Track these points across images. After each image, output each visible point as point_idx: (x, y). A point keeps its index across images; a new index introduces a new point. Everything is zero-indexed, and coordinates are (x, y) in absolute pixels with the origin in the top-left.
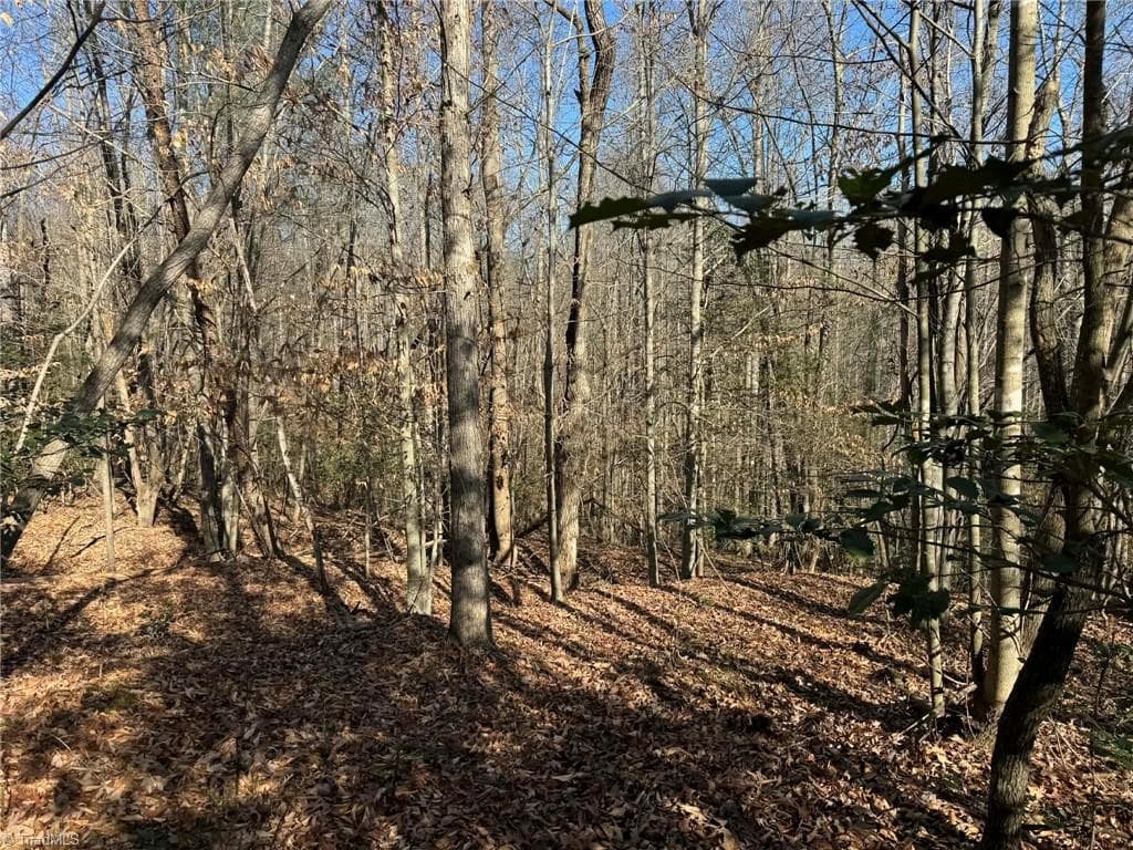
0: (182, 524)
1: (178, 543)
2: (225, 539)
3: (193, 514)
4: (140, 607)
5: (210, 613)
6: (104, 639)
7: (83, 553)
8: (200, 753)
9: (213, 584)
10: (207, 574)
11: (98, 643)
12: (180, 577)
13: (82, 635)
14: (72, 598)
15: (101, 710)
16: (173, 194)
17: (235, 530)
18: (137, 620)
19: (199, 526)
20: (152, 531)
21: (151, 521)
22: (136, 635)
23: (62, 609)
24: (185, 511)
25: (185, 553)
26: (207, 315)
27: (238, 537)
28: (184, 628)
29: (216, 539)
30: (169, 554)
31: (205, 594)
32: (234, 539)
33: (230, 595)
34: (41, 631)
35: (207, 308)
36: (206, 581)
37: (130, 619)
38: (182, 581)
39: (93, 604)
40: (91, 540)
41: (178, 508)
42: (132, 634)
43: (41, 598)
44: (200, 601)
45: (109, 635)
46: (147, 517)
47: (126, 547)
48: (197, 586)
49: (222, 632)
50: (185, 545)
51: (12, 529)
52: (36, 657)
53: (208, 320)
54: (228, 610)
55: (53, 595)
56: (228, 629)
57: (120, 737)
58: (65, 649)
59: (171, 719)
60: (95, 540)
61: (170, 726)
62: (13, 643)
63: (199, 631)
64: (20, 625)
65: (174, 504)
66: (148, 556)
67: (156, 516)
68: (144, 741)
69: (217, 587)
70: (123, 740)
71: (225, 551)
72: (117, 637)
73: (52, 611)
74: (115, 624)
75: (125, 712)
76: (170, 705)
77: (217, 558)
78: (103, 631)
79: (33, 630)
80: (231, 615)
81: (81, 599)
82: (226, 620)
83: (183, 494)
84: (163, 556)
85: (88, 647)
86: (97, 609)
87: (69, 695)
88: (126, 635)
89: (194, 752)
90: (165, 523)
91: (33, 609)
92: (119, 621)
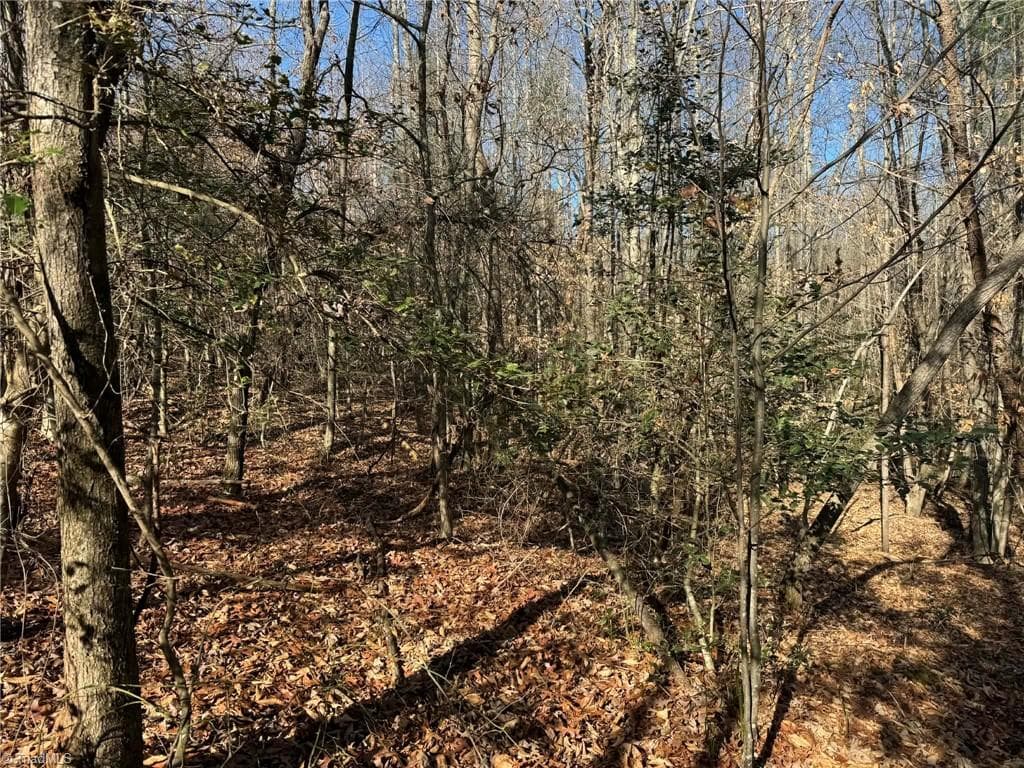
0: (947, 519)
1: (946, 538)
2: (994, 542)
3: (959, 511)
4: (918, 592)
5: (986, 614)
6: (887, 612)
7: (862, 530)
8: (1007, 754)
9: (988, 587)
10: (981, 575)
11: (882, 614)
12: (953, 572)
13: (869, 603)
14: (859, 568)
15: (909, 679)
16: (968, 215)
17: (1004, 534)
18: (915, 603)
19: (965, 525)
20: (921, 521)
21: (919, 512)
22: (914, 616)
23: (852, 576)
24: (950, 507)
25: (952, 549)
26: (995, 325)
27: (1007, 542)
28: (960, 623)
29: (985, 541)
30: (936, 546)
31: (980, 595)
32: (1002, 544)
33: (1005, 602)
34: (837, 591)
35: (996, 318)
36: (979, 582)
37: (908, 599)
38: (955, 576)
39: (877, 578)
40: (868, 520)
41: (943, 503)
42: (911, 615)
43: (835, 562)
44: (975, 600)
45: (891, 610)
46: (915, 508)
47: (896, 532)
48: (971, 585)
49: (999, 638)
50: (953, 541)
51: (836, 506)
52: (834, 611)
53: (996, 330)
54: (1005, 617)
55: (845, 563)
56: (1007, 637)
57: (928, 707)
58: (856, 612)
59: (973, 709)
60: (871, 521)
61: (973, 716)
62: (817, 594)
63: (976, 629)
64: (821, 582)
65: (939, 499)
66: (916, 544)
67: (923, 507)
68: (949, 720)
69: (992, 590)
70: (931, 713)
71: (994, 555)
72: (899, 613)
73: (844, 575)
74: (896, 600)
75: (929, 687)
76: (970, 696)
77: (986, 561)
78: (886, 605)
79: (831, 588)
80: (1009, 623)
81: (867, 572)
82: (1003, 627)
83: (946, 489)
84: (931, 547)
85: (874, 614)
86: (880, 583)
87: (882, 656)
88: (906, 613)
89: (1001, 752)
90: (931, 516)
91: (831, 570)
92: (899, 599)
